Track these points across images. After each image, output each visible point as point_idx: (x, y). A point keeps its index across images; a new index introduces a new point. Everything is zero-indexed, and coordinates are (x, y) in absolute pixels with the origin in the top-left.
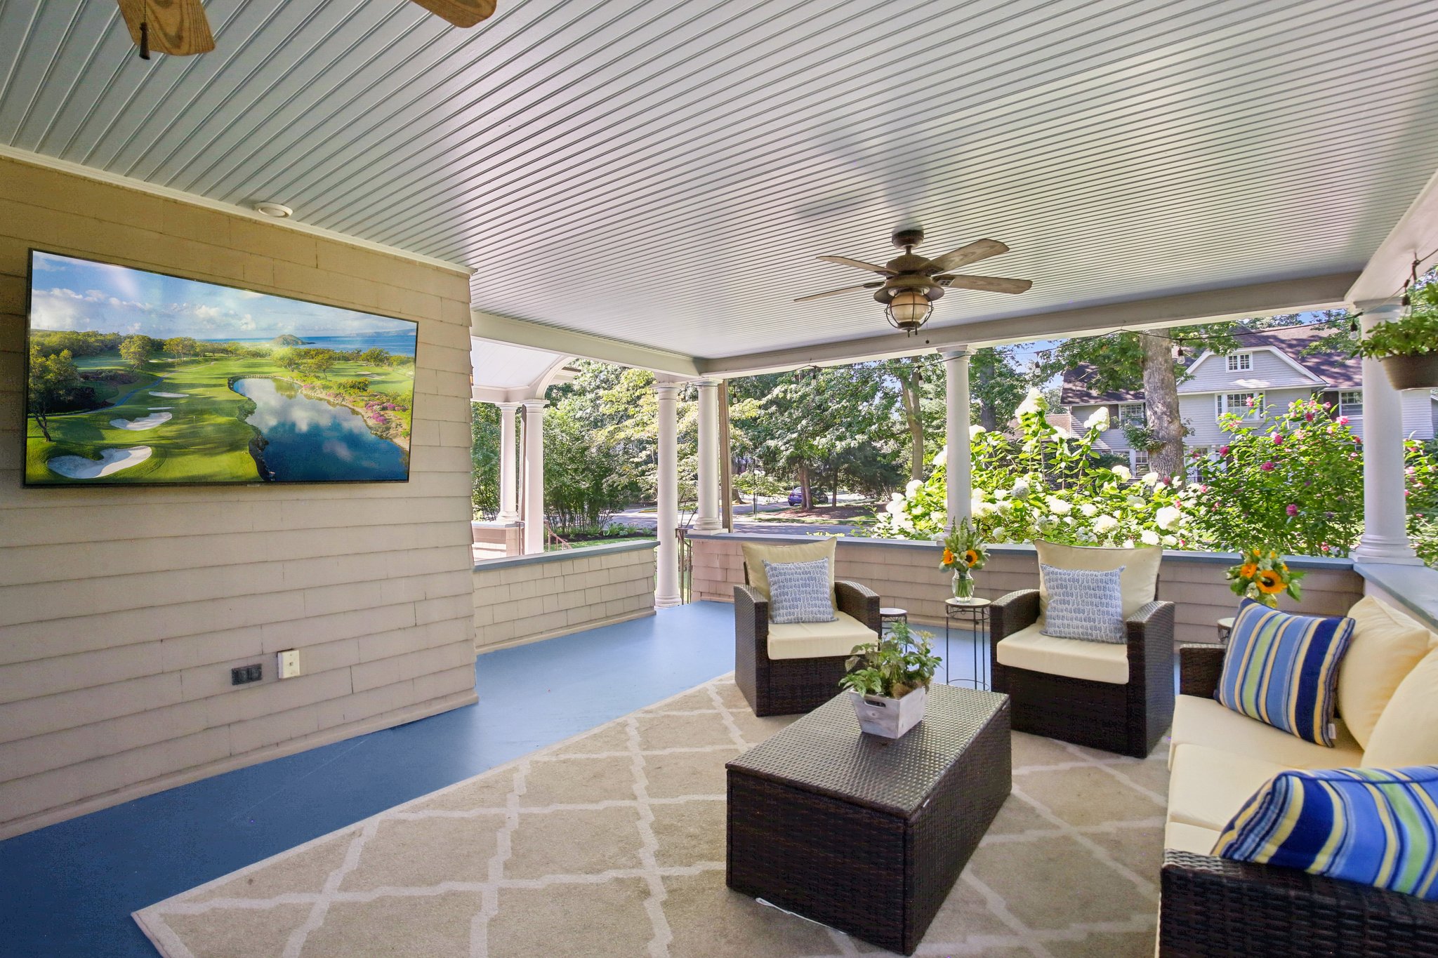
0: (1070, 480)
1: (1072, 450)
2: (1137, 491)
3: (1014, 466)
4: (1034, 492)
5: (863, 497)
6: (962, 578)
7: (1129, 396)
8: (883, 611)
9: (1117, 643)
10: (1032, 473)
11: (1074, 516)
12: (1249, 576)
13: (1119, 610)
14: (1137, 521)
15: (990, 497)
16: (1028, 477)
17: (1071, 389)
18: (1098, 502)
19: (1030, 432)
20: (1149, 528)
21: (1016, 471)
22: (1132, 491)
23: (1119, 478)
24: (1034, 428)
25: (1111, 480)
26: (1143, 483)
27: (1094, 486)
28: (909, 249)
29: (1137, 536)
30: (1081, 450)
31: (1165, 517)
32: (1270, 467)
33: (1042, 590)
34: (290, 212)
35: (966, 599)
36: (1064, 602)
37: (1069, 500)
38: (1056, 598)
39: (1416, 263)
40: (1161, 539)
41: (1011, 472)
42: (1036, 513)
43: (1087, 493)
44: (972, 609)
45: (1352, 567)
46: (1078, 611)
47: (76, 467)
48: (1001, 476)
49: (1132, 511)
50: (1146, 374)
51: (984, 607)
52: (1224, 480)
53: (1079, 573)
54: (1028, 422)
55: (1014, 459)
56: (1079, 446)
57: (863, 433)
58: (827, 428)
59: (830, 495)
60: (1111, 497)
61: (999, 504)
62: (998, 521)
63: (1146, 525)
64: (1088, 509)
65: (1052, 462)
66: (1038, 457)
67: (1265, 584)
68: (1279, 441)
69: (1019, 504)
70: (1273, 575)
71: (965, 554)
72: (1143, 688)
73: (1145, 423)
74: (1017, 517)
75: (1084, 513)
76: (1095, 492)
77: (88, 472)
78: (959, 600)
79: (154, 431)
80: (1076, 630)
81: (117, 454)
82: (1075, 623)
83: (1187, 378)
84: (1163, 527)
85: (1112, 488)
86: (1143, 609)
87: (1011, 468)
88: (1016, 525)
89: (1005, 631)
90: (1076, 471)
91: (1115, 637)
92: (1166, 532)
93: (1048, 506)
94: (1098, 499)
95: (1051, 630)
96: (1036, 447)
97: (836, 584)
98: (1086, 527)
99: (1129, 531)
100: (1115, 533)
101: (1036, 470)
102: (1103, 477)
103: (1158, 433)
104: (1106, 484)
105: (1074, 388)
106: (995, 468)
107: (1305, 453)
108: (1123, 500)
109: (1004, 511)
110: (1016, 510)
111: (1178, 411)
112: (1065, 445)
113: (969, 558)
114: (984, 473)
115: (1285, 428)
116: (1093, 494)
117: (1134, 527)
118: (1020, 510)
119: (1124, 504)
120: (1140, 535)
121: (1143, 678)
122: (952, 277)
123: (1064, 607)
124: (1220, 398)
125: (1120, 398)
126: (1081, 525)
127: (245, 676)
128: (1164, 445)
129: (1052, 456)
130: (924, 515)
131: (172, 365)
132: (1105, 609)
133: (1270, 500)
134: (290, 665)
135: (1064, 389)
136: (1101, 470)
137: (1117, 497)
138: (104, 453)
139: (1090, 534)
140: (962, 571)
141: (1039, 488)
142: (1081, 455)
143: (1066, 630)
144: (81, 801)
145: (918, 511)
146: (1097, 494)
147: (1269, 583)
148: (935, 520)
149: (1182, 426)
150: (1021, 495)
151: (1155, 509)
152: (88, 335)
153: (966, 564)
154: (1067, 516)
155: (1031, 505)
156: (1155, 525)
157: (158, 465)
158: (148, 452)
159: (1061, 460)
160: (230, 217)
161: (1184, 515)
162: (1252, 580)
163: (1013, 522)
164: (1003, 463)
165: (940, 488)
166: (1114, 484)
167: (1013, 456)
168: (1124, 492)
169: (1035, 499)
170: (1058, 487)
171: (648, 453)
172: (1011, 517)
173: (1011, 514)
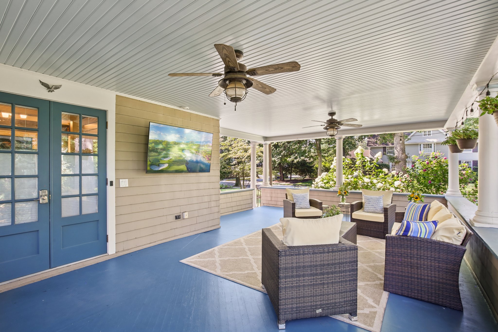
0: (370, 173)
1: (371, 164)
2: (390, 176)
3: (354, 168)
4: (360, 176)
5: (300, 176)
6: (343, 198)
7: (390, 144)
8: (323, 206)
9: (382, 213)
10: (359, 171)
11: (371, 183)
12: (412, 197)
13: (382, 205)
14: (389, 185)
15: (347, 177)
16: (357, 171)
17: (370, 141)
18: (378, 179)
19: (359, 159)
20: (392, 187)
21: (354, 170)
22: (388, 176)
23: (385, 172)
24: (360, 157)
25: (382, 173)
26: (391, 174)
27: (377, 174)
28: (332, 117)
29: (389, 189)
30: (373, 164)
31: (397, 183)
32: (425, 171)
33: (363, 201)
34: (188, 108)
35: (344, 203)
36: (369, 204)
37: (370, 178)
38: (367, 202)
39: (457, 122)
40: (396, 190)
41: (353, 170)
42: (360, 182)
43: (375, 177)
44: (345, 206)
45: (444, 197)
46: (372, 206)
47: (155, 168)
48: (350, 171)
49: (388, 182)
50: (395, 138)
51: (348, 205)
52: (413, 174)
53: (372, 197)
54: (358, 156)
55: (353, 166)
56: (373, 163)
57: (303, 156)
58: (291, 154)
59: (289, 176)
60: (382, 178)
61: (349, 179)
62: (349, 184)
63: (391, 186)
64: (375, 181)
65: (365, 167)
66: (361, 166)
67: (416, 198)
68: (428, 163)
69: (356, 180)
70: (417, 196)
71: (344, 192)
72: (387, 223)
73: (394, 154)
74: (355, 183)
75: (374, 182)
76: (377, 176)
77: (157, 169)
78: (342, 203)
79: (169, 160)
80: (372, 210)
81: (162, 165)
82: (371, 208)
83: (408, 139)
84: (396, 186)
85: (382, 175)
86: (388, 205)
87: (353, 169)
88: (355, 185)
89: (354, 210)
90: (372, 170)
91: (381, 212)
92: (397, 188)
93: (364, 180)
94: (378, 178)
95: (365, 210)
96: (360, 163)
97: (310, 199)
98: (375, 186)
99: (387, 188)
100: (383, 188)
101: (360, 170)
102: (380, 172)
103: (398, 157)
104: (381, 174)
105: (371, 141)
106: (348, 169)
107: (435, 167)
108: (385, 179)
109: (351, 181)
110: (355, 181)
111: (405, 151)
112: (369, 162)
113: (345, 193)
114: (345, 170)
115: (430, 160)
116: (377, 177)
117: (388, 186)
118: (356, 181)
119: (385, 180)
120: (390, 189)
121: (387, 221)
122: (343, 124)
123: (369, 205)
124: (420, 145)
125: (387, 145)
126: (373, 186)
127: (177, 217)
128: (400, 161)
129: (365, 166)
130: (327, 182)
131: (171, 147)
132: (379, 205)
133: (425, 179)
134: (186, 215)
135: (368, 141)
136: (379, 170)
137: (383, 178)
138: (160, 165)
139: (376, 188)
140: (343, 196)
141: (361, 175)
142: (373, 166)
143: (369, 210)
144: (150, 243)
145: (325, 181)
146: (378, 177)
147: (417, 198)
148: (331, 184)
149: (406, 155)
150: (356, 177)
151: (394, 181)
152: (157, 140)
153: (344, 194)
154: (369, 183)
155: (359, 180)
156: (394, 186)
157: (169, 168)
158: (167, 165)
159: (367, 167)
160: (175, 109)
161: (402, 183)
162: (413, 198)
163: (354, 185)
164: (350, 167)
165: (332, 175)
166: (383, 174)
167: (353, 165)
168: (386, 176)
169: (360, 178)
170: (366, 175)
171: (236, 162)
172: (353, 183)
173: (353, 182)
